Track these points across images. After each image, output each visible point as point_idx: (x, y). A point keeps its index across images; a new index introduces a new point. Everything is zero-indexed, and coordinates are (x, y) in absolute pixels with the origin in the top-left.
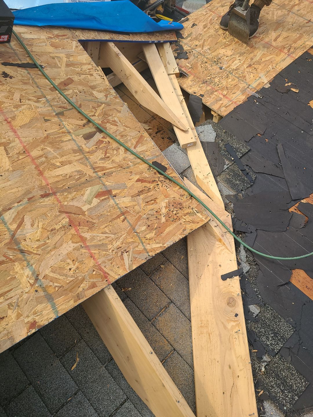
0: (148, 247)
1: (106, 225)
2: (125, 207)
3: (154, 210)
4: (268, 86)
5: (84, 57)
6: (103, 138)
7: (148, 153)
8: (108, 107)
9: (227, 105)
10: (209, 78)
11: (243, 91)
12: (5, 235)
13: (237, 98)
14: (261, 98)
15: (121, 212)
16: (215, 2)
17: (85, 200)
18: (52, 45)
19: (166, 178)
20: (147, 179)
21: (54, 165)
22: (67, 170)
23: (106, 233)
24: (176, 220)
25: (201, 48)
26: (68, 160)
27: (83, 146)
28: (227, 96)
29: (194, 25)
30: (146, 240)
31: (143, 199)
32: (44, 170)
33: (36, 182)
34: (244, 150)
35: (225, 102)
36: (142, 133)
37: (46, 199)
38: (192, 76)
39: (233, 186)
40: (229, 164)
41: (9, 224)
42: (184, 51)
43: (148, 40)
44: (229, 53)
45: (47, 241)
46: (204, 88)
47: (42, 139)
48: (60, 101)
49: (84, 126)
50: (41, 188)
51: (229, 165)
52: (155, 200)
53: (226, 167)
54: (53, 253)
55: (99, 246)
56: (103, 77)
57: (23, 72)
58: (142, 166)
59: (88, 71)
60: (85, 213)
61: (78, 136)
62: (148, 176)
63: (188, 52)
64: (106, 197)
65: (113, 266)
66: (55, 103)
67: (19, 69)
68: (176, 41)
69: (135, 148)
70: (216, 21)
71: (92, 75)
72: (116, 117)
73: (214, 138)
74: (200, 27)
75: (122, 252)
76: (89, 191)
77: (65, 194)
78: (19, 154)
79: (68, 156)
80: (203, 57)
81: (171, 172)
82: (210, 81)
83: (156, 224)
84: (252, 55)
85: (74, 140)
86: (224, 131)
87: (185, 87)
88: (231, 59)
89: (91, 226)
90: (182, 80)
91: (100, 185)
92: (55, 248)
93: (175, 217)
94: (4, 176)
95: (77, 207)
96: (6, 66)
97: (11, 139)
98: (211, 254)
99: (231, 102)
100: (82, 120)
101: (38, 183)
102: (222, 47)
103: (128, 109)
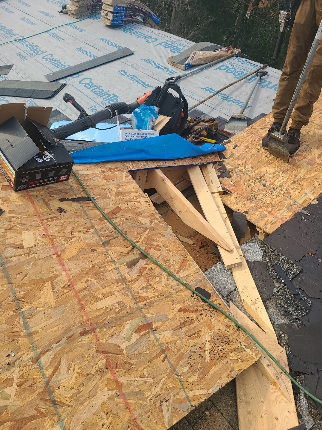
0: (191, 394)
1: (145, 366)
2: (166, 343)
3: (197, 345)
4: (315, 202)
5: (133, 186)
6: (147, 264)
7: (191, 278)
8: (152, 232)
9: (273, 222)
10: (252, 194)
11: (289, 208)
12: (40, 382)
13: (283, 214)
14: (309, 214)
15: (162, 349)
16: (255, 126)
17: (124, 336)
18: (105, 178)
19: (211, 306)
20: (189, 309)
21: (96, 297)
22: (109, 302)
23: (144, 376)
24: (222, 358)
25: (243, 167)
26: (110, 291)
27: (126, 275)
28: (272, 212)
29: (236, 146)
30: (189, 384)
31: (186, 333)
32: (86, 303)
33: (77, 318)
34: (295, 271)
35: (271, 218)
36: (185, 257)
37: (85, 337)
38: (236, 194)
39: (286, 314)
40: (278, 287)
41: (45, 369)
42: (227, 170)
43: (193, 164)
44: (272, 170)
45: (82, 389)
46: (248, 205)
47: (87, 270)
48: (107, 230)
49: (128, 253)
50: (82, 324)
51: (280, 288)
52: (198, 333)
53: (276, 290)
54: (86, 404)
55: (136, 393)
56: (149, 203)
57: (77, 205)
58: (185, 293)
59: (135, 198)
60: (124, 352)
61: (122, 264)
62: (191, 305)
63: (231, 171)
64: (146, 331)
65: (151, 420)
66: (103, 233)
67: (73, 203)
68: (219, 162)
69: (177, 273)
70: (258, 142)
71: (139, 202)
72: (159, 241)
73: (261, 257)
74: (242, 149)
75: (161, 401)
76: (129, 325)
77: (105, 330)
78: (64, 288)
79: (110, 286)
80: (246, 175)
81: (216, 298)
82: (254, 198)
83: (200, 363)
84: (295, 172)
85: (118, 269)
86: (271, 250)
87: (228, 204)
88: (274, 177)
89: (128, 367)
90: (225, 198)
91: (141, 317)
92: (89, 397)
93: (221, 355)
94: (47, 314)
95: (116, 345)
96: (62, 202)
97: (58, 273)
98: (265, 402)
99: (277, 219)
100: (127, 247)
101: (78, 319)
102: (264, 166)
103: (172, 232)
